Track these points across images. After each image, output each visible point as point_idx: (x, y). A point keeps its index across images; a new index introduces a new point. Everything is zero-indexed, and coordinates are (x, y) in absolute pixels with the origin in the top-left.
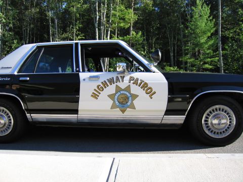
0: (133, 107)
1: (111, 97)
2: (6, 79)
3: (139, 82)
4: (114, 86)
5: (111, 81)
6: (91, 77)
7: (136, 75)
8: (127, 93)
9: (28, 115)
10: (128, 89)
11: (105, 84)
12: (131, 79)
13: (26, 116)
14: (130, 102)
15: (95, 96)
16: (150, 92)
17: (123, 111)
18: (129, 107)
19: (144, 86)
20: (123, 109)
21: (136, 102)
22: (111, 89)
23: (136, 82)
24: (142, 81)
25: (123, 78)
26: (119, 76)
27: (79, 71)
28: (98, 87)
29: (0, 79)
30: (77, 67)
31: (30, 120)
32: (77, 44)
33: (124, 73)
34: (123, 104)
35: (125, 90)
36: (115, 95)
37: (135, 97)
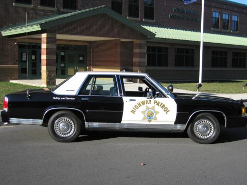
0: (156, 119)
1: (143, 112)
2: (72, 99)
3: (160, 104)
4: (145, 106)
5: (143, 103)
6: (131, 100)
7: (158, 99)
8: (152, 110)
9: (86, 123)
10: (153, 108)
11: (139, 105)
12: (155, 102)
14: (154, 116)
15: (133, 112)
16: (166, 110)
17: (149, 121)
18: (153, 119)
19: (163, 106)
20: (149, 120)
21: (157, 116)
22: (143, 108)
23: (158, 104)
24: (162, 104)
25: (150, 101)
26: (148, 100)
27: (122, 95)
28: (135, 106)
29: (67, 98)
30: (121, 92)
31: (86, 126)
32: (118, 76)
33: (151, 98)
34: (150, 117)
35: (152, 109)
36: (145, 111)
37: (157, 113)
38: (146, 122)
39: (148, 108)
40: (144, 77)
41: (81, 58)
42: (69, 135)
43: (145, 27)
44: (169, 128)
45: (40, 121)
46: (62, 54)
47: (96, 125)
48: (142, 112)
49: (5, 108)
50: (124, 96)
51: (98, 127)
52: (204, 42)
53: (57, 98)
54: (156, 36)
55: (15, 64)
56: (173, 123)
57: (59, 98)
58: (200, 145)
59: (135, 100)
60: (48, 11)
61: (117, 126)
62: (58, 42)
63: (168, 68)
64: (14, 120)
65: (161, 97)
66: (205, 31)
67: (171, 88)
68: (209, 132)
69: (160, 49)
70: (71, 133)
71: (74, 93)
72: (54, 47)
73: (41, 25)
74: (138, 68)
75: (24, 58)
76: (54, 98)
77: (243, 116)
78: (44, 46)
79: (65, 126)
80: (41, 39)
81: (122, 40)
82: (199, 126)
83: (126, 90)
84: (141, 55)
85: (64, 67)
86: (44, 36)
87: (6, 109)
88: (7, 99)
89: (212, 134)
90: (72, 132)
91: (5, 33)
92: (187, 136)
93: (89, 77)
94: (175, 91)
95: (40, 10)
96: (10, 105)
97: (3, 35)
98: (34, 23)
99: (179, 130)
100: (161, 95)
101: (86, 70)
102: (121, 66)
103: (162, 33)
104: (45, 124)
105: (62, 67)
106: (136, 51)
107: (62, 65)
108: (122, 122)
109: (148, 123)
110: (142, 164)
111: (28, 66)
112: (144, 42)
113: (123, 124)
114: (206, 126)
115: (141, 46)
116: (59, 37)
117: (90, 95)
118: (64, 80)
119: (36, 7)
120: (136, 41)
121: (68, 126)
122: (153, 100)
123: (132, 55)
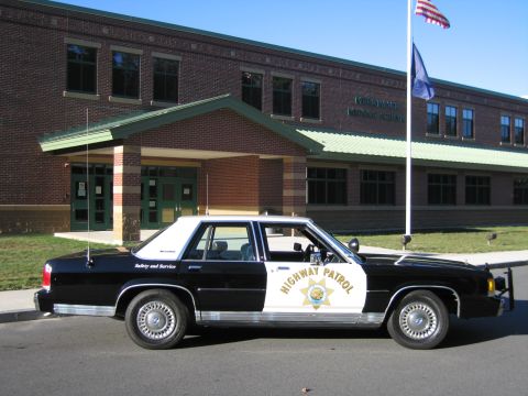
0: (328, 303)
1: (304, 291)
2: (170, 267)
3: (335, 275)
4: (307, 279)
5: (304, 273)
6: (280, 268)
7: (331, 266)
8: (321, 287)
9: (197, 313)
10: (322, 283)
11: (297, 277)
12: (326, 271)
13: (194, 314)
14: (324, 297)
15: (285, 290)
16: (347, 287)
17: (316, 308)
18: (322, 303)
19: (341, 279)
20: (315, 305)
21: (330, 297)
22: (304, 282)
23: (331, 275)
24: (338, 274)
25: (317, 269)
26: (312, 267)
27: (263, 260)
28: (288, 280)
29: (162, 266)
30: (261, 254)
31: (198, 319)
32: (255, 223)
33: (318, 264)
34: (317, 299)
35: (319, 284)
36: (308, 289)
37: (330, 291)
38: (309, 309)
39: (312, 284)
40: (304, 225)
41: (187, 191)
42: (165, 335)
43: (303, 132)
44: (353, 321)
45: (111, 310)
46: (152, 183)
47: (215, 315)
48: (302, 291)
49: (47, 284)
50: (268, 260)
51: (218, 319)
52: (413, 160)
53: (142, 266)
54: (325, 149)
55: (64, 202)
56: (360, 311)
57: (147, 266)
58: (411, 351)
59: (287, 268)
60: (125, 106)
61: (254, 317)
62: (144, 162)
63: (348, 208)
64: (61, 308)
65: (336, 261)
66: (414, 139)
67: (354, 244)
68: (427, 327)
69: (332, 173)
70: (168, 332)
71: (175, 256)
72: (137, 170)
73: (113, 131)
74: (292, 208)
75: (82, 192)
76: (137, 266)
77: (490, 295)
78: (118, 170)
79: (156, 318)
80: (112, 156)
81: (262, 157)
82: (409, 316)
83: (270, 250)
84: (297, 185)
85: (155, 208)
86: (119, 150)
87: (48, 288)
88: (49, 269)
89: (433, 329)
90: (170, 330)
91: (47, 146)
92: (386, 336)
93: (203, 226)
94: (363, 250)
95: (112, 104)
96: (55, 279)
97: (44, 150)
98: (100, 127)
99: (372, 324)
100: (337, 258)
101: (195, 213)
102: (260, 204)
103: (336, 143)
104: (120, 315)
105: (151, 208)
106: (288, 176)
107: (152, 204)
108: (265, 310)
109: (313, 311)
110: (304, 390)
111: (89, 206)
112: (303, 160)
113: (266, 314)
114: (422, 316)
115: (297, 168)
116: (146, 151)
117: (203, 260)
118: (156, 231)
119: (103, 98)
120: (288, 159)
121: (164, 318)
122: (321, 268)
123: (280, 185)
